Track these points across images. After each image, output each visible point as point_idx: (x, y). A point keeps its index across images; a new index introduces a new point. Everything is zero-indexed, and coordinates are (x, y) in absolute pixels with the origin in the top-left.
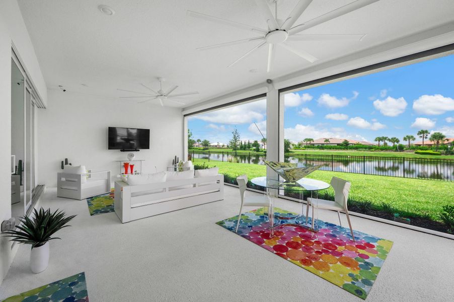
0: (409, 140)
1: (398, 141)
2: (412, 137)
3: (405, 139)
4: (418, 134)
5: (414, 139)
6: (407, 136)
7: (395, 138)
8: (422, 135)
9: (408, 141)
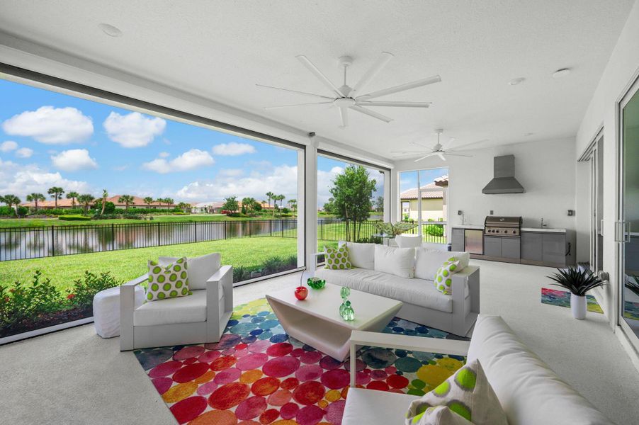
0: (36, 200)
1: (17, 201)
2: (42, 195)
3: (29, 198)
4: (49, 193)
5: (44, 199)
6: (33, 194)
7: (12, 196)
8: (54, 194)
9: (34, 201)
